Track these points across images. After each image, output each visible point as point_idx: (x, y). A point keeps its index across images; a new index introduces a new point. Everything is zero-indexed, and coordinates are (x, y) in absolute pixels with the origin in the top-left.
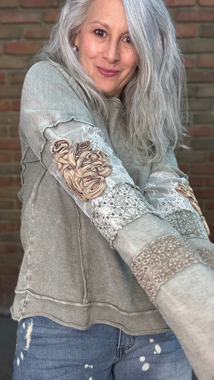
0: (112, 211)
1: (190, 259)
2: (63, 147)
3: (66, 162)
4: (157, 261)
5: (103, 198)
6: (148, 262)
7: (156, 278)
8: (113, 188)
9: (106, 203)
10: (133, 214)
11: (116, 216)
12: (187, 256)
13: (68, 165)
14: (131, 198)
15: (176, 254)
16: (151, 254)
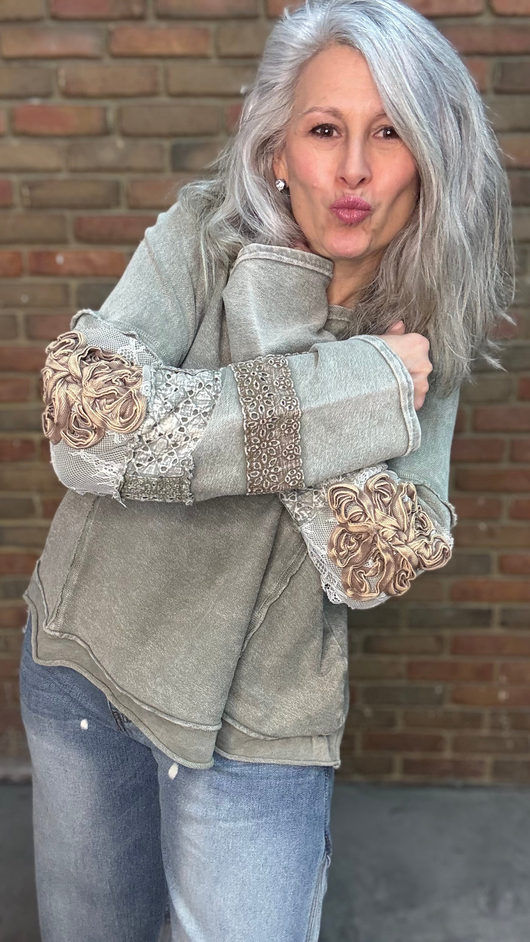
4: (269, 395)
6: (263, 407)
7: (290, 407)
10: (209, 399)
11: (190, 419)
16: (255, 400)
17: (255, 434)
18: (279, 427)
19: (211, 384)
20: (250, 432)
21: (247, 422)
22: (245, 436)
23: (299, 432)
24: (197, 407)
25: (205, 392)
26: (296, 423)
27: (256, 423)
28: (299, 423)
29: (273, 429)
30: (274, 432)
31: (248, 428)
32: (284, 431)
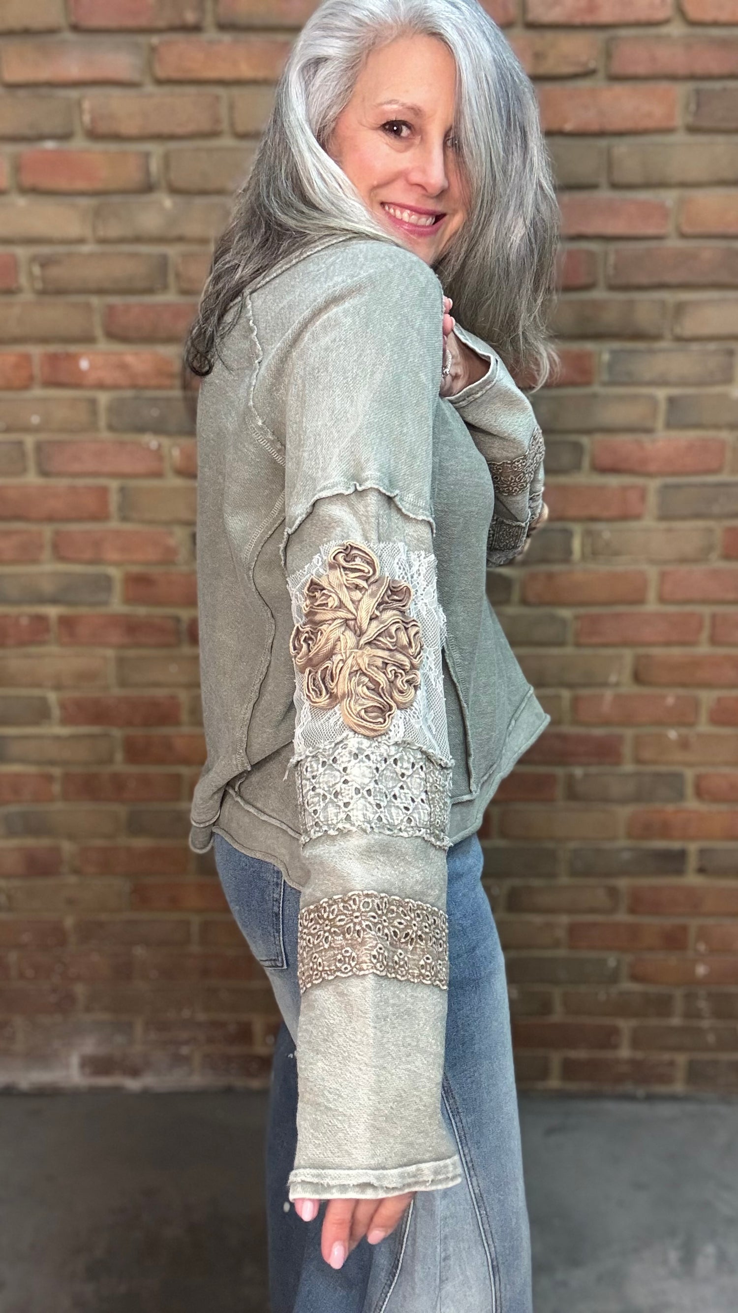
0: (372, 786)
1: (423, 971)
2: (363, 571)
3: (351, 607)
5: (370, 746)
8: (396, 744)
9: (369, 759)
11: (371, 799)
12: (422, 962)
13: (350, 616)
14: (406, 791)
15: (410, 948)
17: (342, 908)
18: (347, 945)
19: (413, 824)
20: (345, 902)
21: (359, 895)
22: (340, 896)
23: (337, 976)
24: (384, 807)
25: (403, 816)
26: (349, 968)
27: (354, 907)
28: (350, 974)
29: (344, 937)
30: (341, 937)
31: (350, 898)
32: (341, 954)
